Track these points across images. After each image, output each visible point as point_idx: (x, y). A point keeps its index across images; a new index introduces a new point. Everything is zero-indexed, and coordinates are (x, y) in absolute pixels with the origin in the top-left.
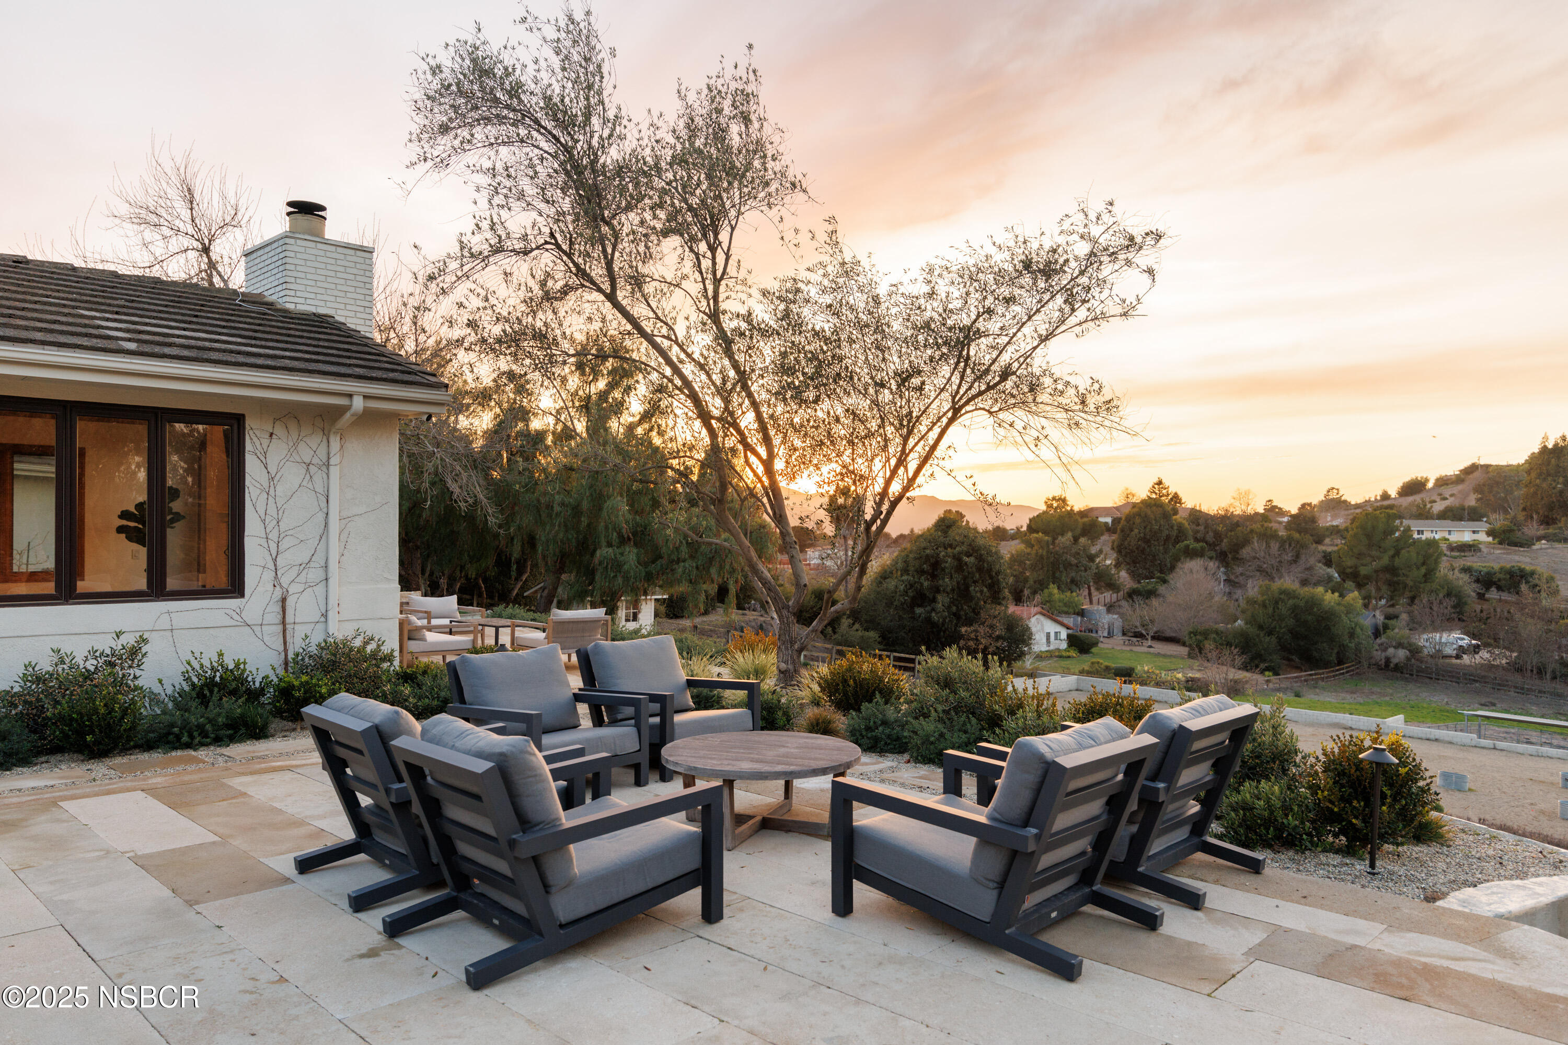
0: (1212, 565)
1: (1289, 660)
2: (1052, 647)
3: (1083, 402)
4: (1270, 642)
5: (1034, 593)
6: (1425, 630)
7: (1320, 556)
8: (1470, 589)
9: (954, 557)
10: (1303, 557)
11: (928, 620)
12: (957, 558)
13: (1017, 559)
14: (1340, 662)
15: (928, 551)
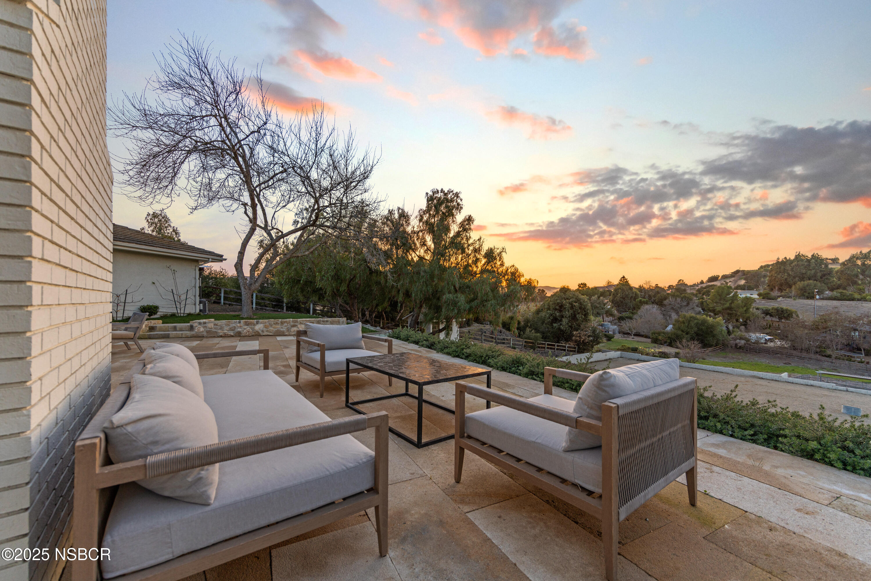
0: (654, 307)
6: (752, 332)
8: (762, 316)
9: (569, 303)
11: (559, 329)
12: (571, 304)
14: (716, 345)
15: (558, 301)
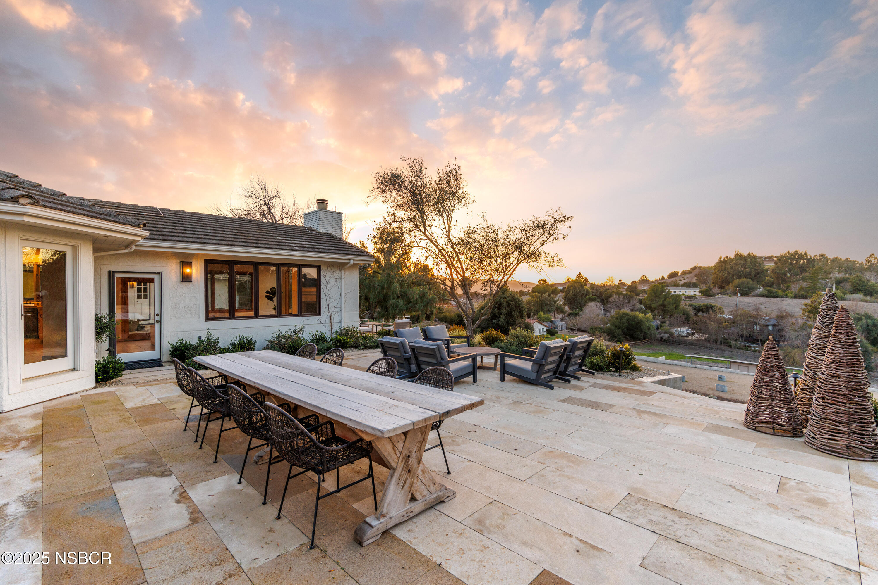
0: (598, 304)
1: (626, 338)
2: (541, 334)
3: (553, 259)
4: (619, 331)
5: (535, 314)
6: (675, 327)
7: (637, 301)
8: (692, 312)
9: (507, 302)
10: (632, 301)
13: (528, 302)
14: (644, 339)
